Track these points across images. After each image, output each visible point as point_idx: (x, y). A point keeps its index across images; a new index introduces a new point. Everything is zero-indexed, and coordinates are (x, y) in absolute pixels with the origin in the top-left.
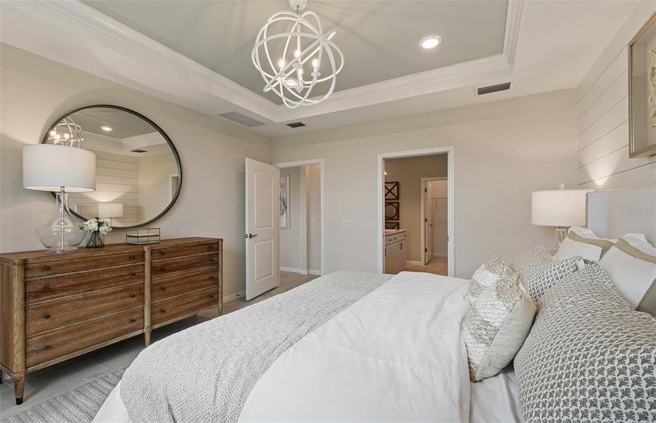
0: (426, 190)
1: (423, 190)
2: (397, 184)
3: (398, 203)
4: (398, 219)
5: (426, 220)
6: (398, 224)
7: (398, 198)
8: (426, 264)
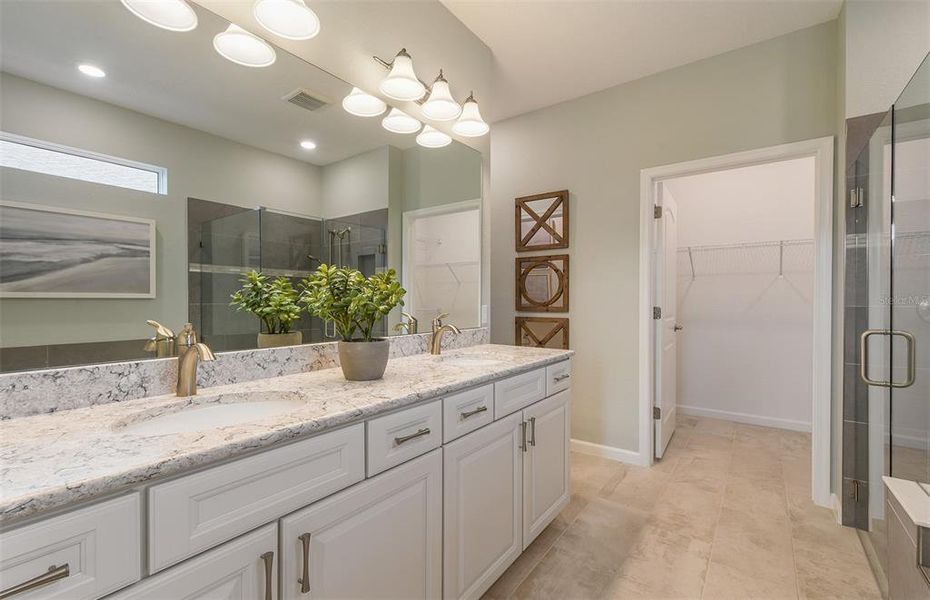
0: (657, 212)
1: (646, 212)
2: (563, 197)
3: (566, 259)
4: (566, 308)
5: (657, 313)
6: (564, 326)
7: (564, 242)
8: (657, 460)
